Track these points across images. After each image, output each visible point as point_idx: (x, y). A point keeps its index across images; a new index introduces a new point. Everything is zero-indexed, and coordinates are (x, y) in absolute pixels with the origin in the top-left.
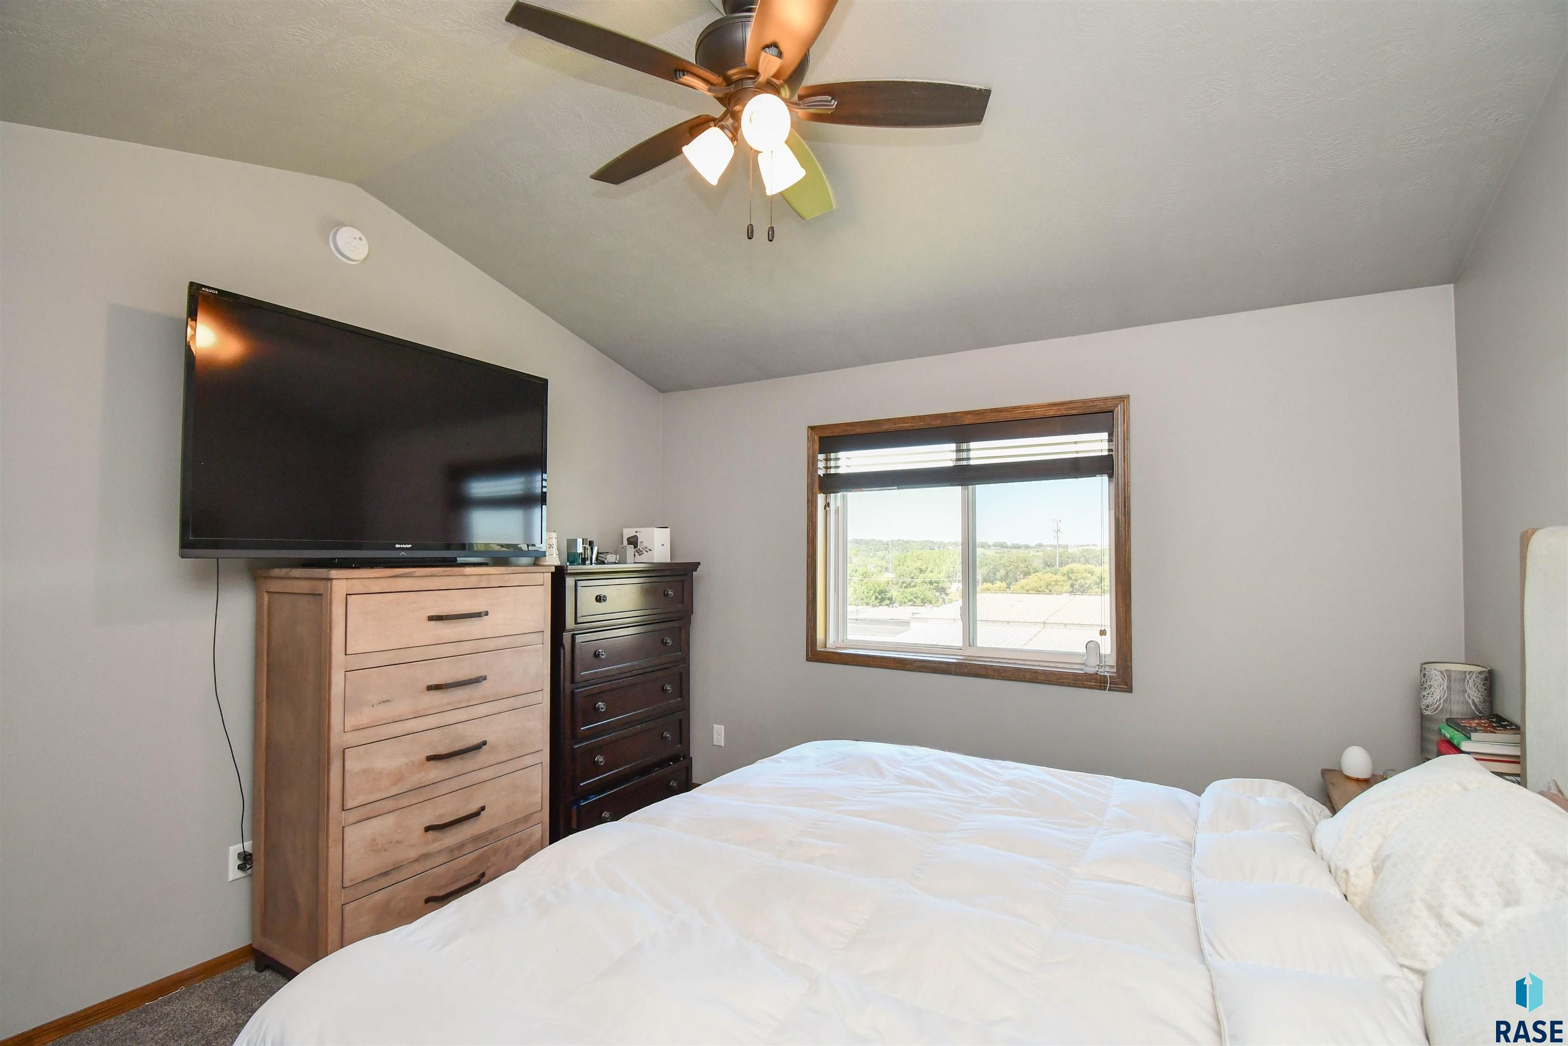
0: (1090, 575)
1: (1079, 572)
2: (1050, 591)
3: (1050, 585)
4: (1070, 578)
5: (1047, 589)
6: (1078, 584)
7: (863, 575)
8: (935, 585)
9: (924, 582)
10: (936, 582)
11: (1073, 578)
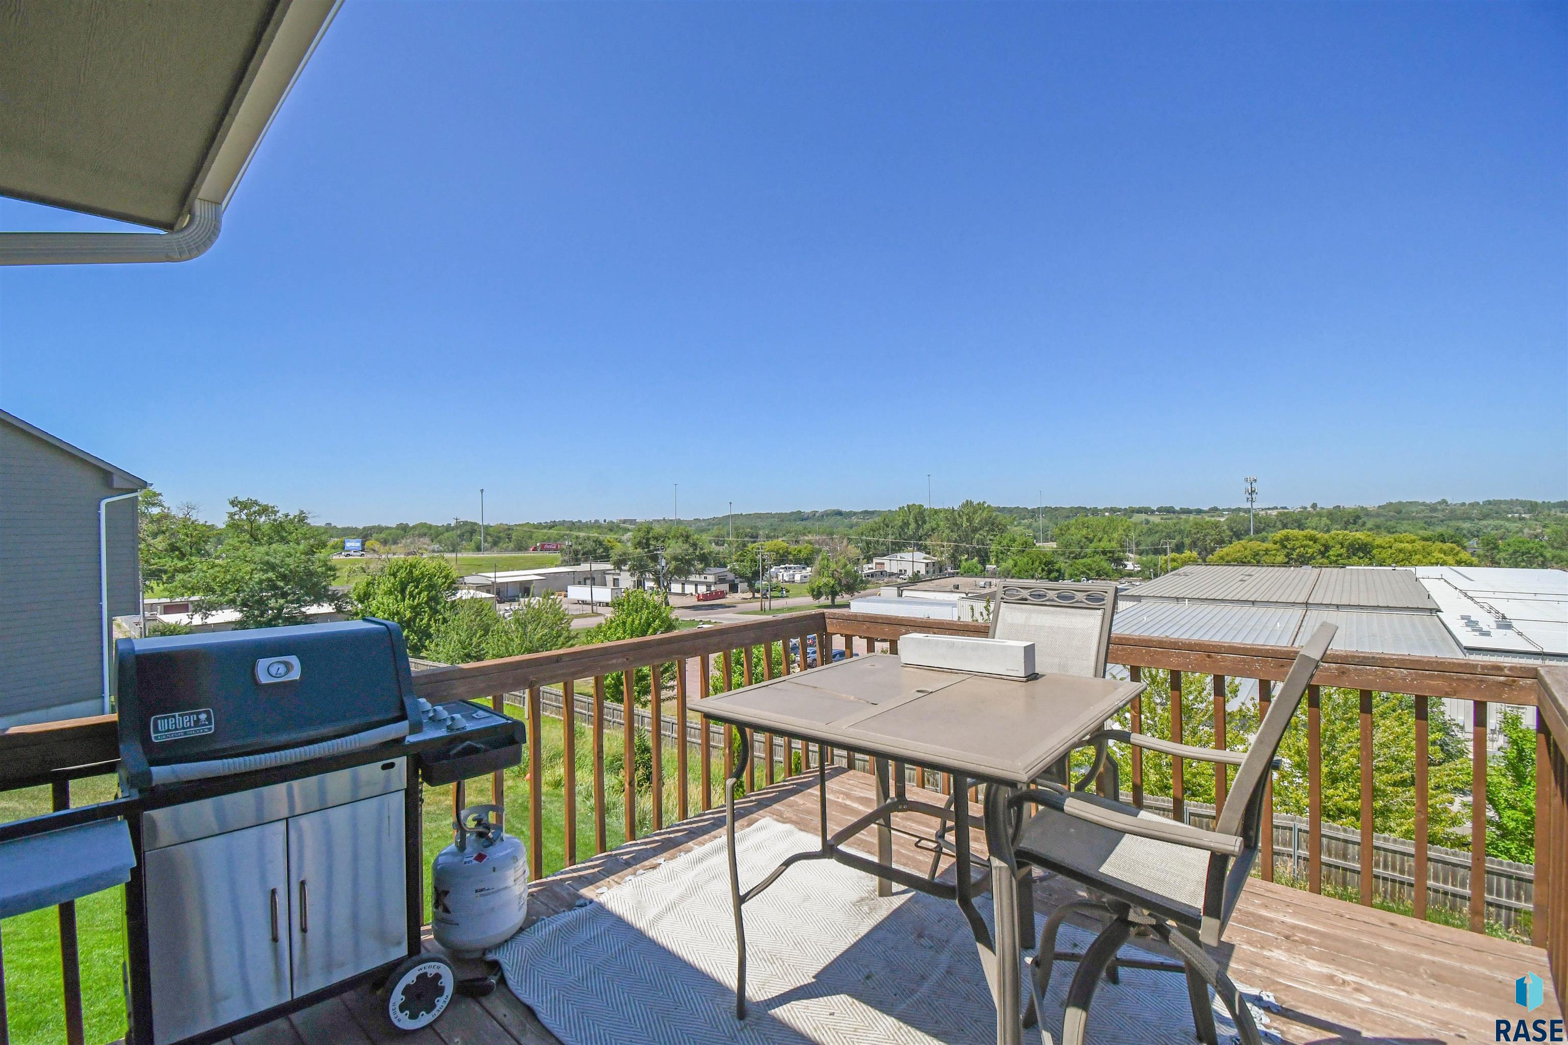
0: (1311, 543)
1: (1297, 539)
2: (1258, 562)
3: (1258, 554)
4: (1285, 547)
5: (1256, 560)
6: (1295, 554)
7: (1023, 545)
8: (1109, 555)
9: (1095, 552)
10: (1110, 552)
11: (1289, 546)
